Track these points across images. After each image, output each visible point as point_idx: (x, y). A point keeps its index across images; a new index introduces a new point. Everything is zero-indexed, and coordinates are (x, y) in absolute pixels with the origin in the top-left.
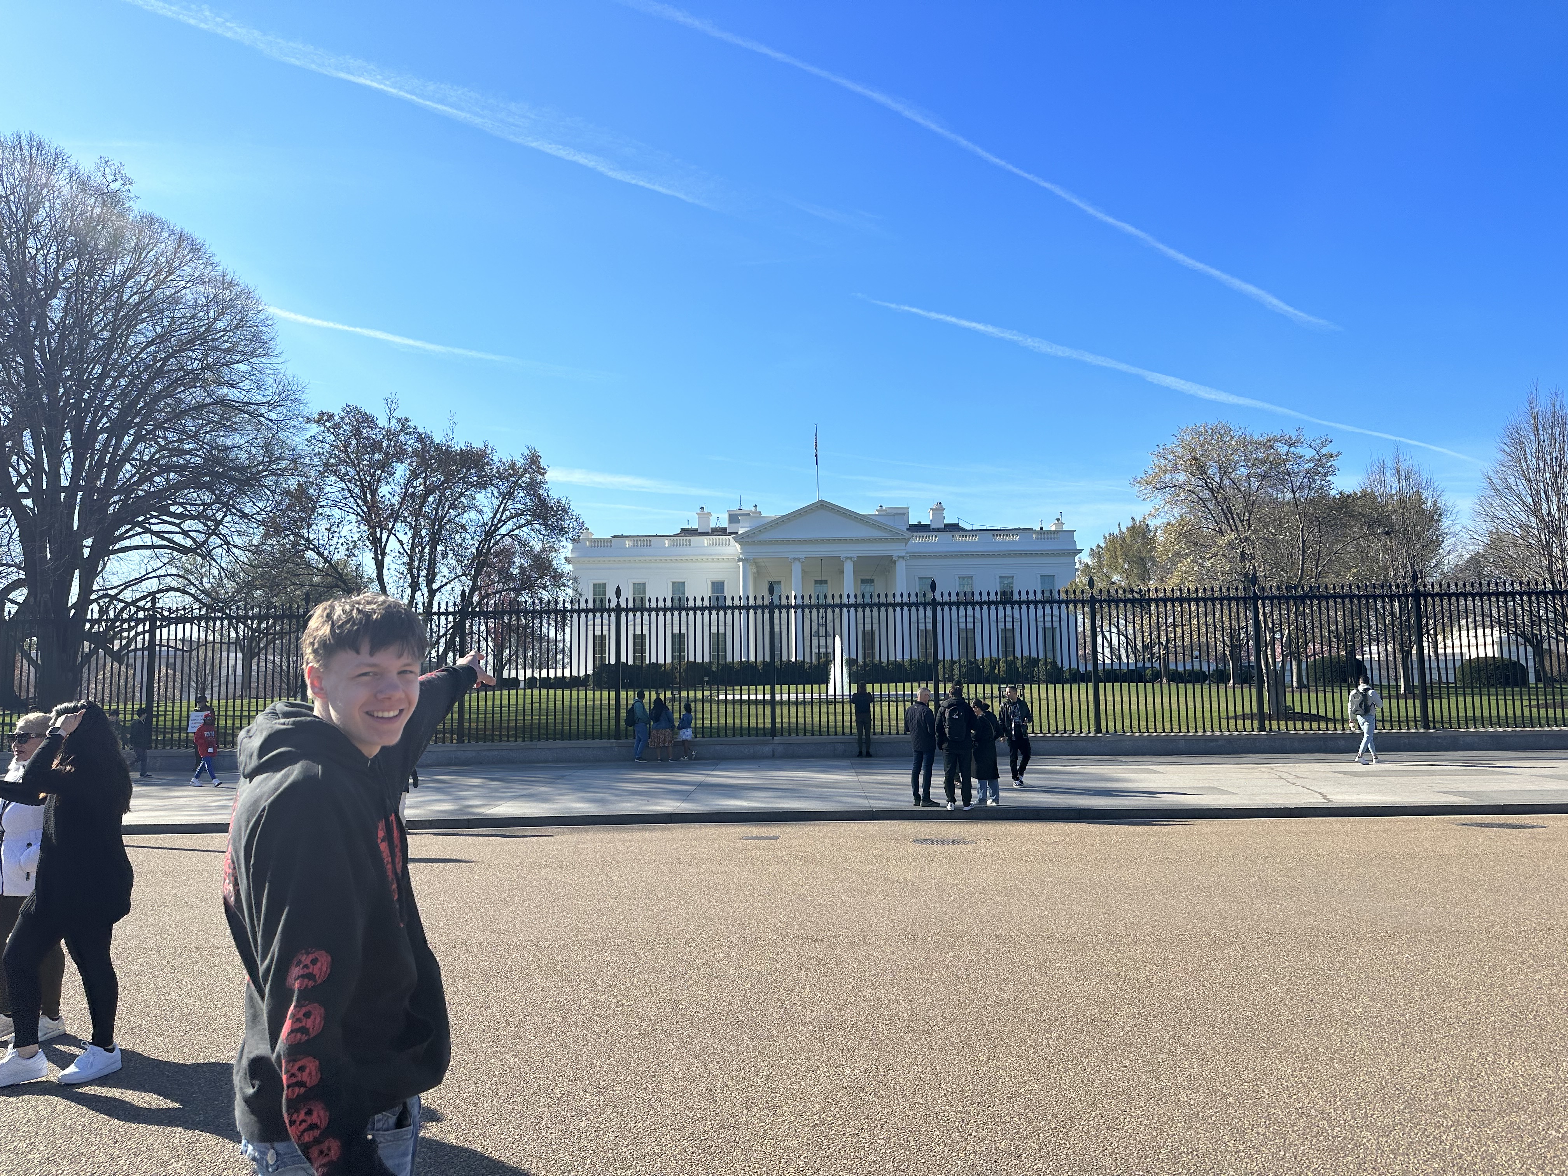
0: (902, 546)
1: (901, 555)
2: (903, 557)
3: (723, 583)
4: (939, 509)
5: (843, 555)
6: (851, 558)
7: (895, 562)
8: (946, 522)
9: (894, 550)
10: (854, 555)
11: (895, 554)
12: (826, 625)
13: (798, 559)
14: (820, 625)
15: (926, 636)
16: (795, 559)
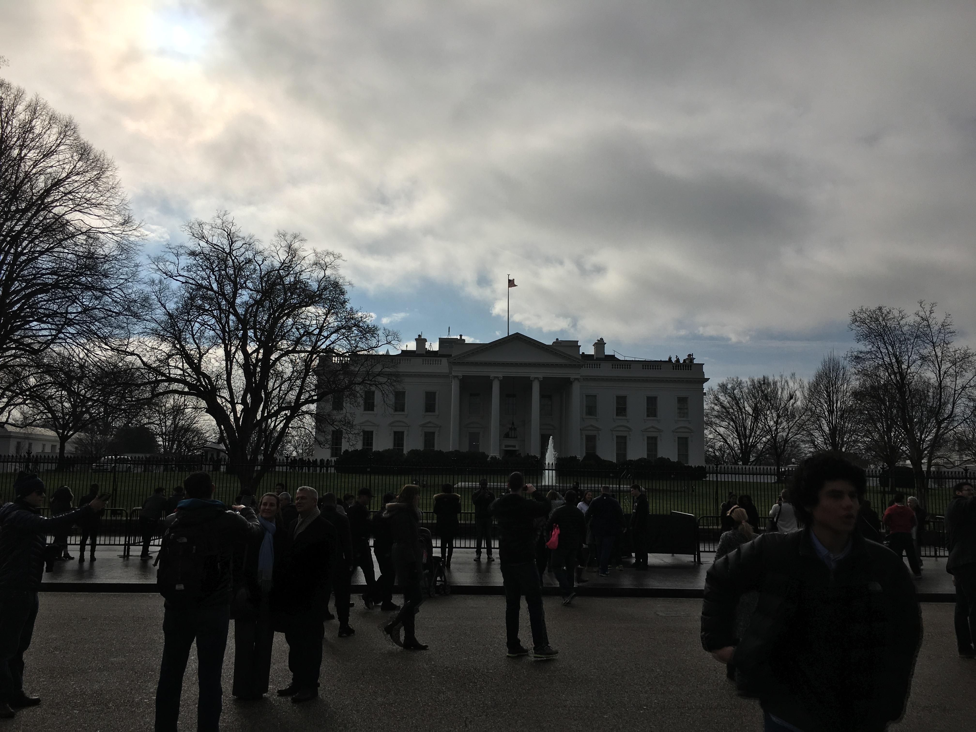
0: (577, 370)
2: (578, 380)
3: (435, 393)
5: (532, 376)
6: (539, 379)
7: (571, 383)
9: (571, 373)
10: (541, 376)
11: (572, 377)
12: (515, 429)
13: (497, 378)
14: (511, 429)
15: (591, 440)
16: (495, 377)
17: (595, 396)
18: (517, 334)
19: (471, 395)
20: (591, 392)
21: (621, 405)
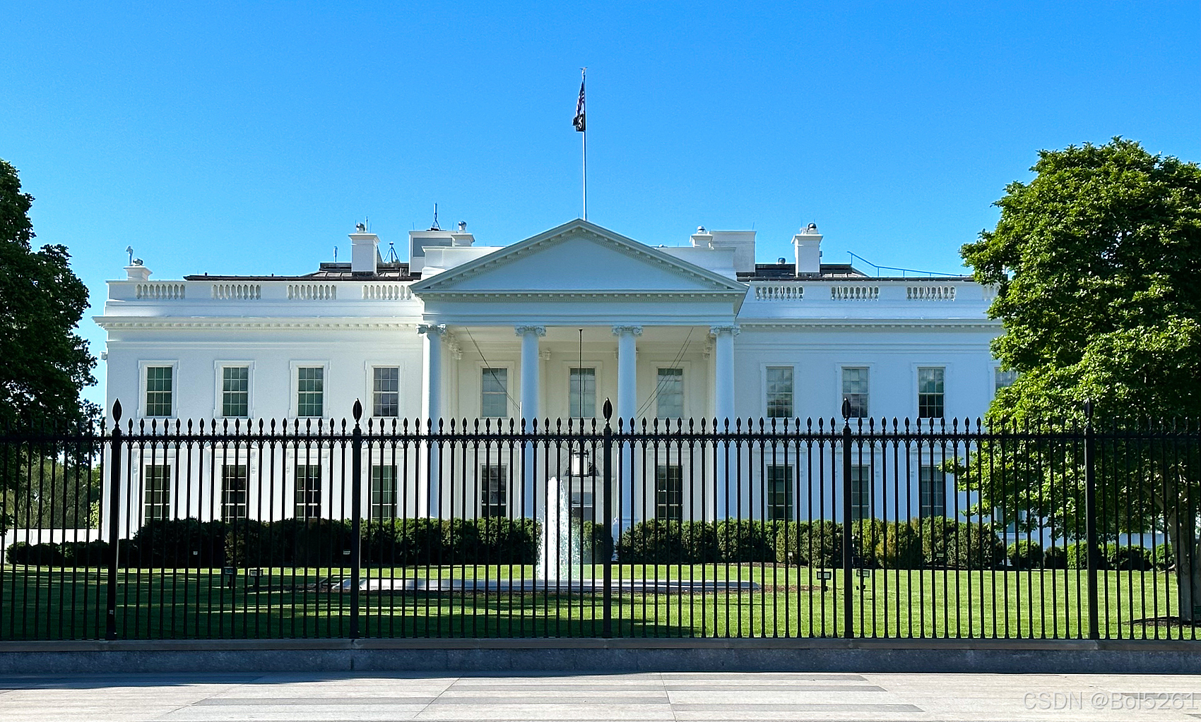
0: (728, 309)
1: (726, 326)
2: (729, 330)
3: (396, 370)
5: (618, 324)
9: (713, 316)
10: (638, 324)
11: (716, 324)
13: (532, 330)
16: (527, 330)
17: (792, 368)
18: (579, 222)
19: (485, 371)
20: (781, 359)
21: (855, 390)
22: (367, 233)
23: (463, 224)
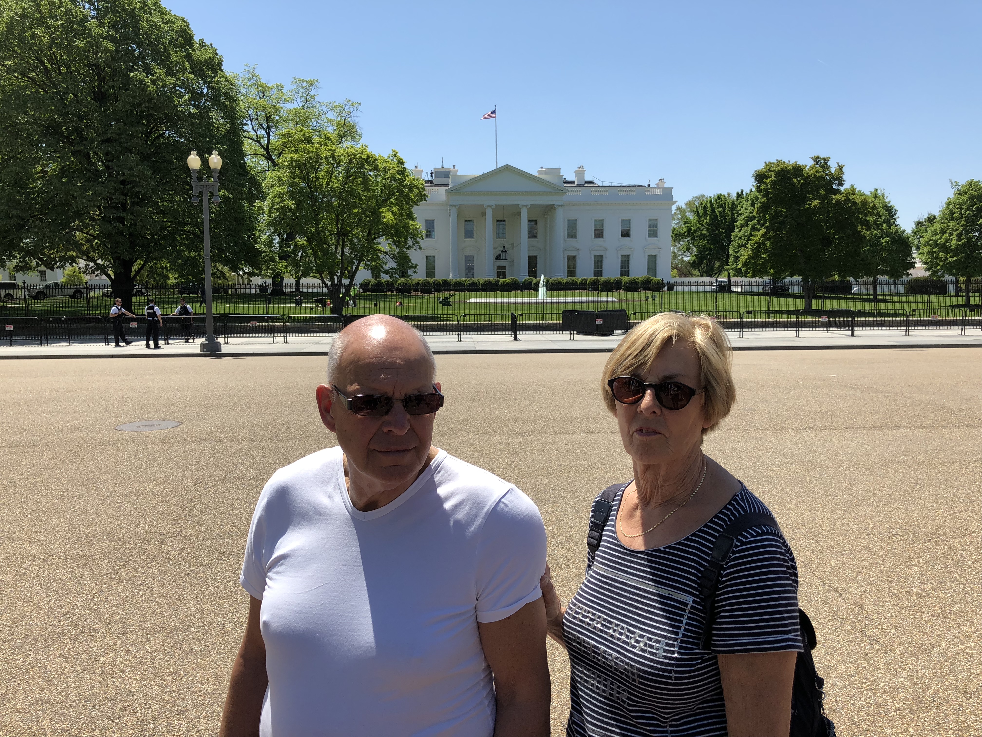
0: (560, 198)
1: (559, 204)
2: (561, 206)
3: (433, 221)
4: (580, 172)
5: (521, 203)
6: (526, 206)
7: (555, 209)
8: (586, 180)
9: (555, 201)
10: (528, 204)
11: (556, 203)
12: (506, 251)
13: (490, 206)
14: (502, 251)
15: (572, 259)
16: (488, 206)
17: (576, 220)
18: (507, 165)
19: (466, 221)
20: (572, 217)
21: (598, 228)
22: (419, 169)
23: (454, 166)
